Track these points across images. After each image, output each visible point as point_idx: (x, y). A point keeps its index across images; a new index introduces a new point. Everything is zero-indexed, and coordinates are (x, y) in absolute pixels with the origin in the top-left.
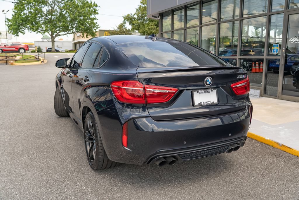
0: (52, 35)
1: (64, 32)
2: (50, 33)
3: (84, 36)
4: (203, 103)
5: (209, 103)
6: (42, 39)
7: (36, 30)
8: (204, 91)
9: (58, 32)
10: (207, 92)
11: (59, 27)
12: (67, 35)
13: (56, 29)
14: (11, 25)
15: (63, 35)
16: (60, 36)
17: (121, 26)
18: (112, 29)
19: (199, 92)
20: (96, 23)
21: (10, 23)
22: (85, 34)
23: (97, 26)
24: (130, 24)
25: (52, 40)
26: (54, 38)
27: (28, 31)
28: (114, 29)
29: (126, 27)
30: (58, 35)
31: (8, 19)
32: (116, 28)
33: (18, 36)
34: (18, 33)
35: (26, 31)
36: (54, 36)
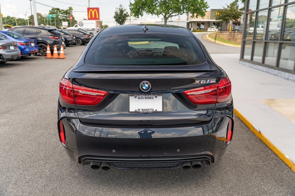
0: (165, 17)
1: (176, 13)
2: (164, 14)
3: (194, 16)
6: (162, 19)
7: (152, 12)
9: (170, 13)
10: (149, 98)
11: (171, 9)
12: (179, 16)
13: (169, 10)
14: (133, 9)
15: (175, 16)
16: (172, 17)
17: (233, 4)
18: (222, 8)
19: (137, 97)
20: (206, 3)
21: (133, 7)
22: (195, 14)
23: (207, 6)
24: (242, 2)
25: (165, 21)
26: (167, 18)
27: (146, 13)
28: (225, 8)
29: (237, 5)
30: (170, 16)
31: (131, 4)
32: (226, 7)
33: (138, 17)
34: (138, 15)
35: (144, 13)
36: (167, 16)
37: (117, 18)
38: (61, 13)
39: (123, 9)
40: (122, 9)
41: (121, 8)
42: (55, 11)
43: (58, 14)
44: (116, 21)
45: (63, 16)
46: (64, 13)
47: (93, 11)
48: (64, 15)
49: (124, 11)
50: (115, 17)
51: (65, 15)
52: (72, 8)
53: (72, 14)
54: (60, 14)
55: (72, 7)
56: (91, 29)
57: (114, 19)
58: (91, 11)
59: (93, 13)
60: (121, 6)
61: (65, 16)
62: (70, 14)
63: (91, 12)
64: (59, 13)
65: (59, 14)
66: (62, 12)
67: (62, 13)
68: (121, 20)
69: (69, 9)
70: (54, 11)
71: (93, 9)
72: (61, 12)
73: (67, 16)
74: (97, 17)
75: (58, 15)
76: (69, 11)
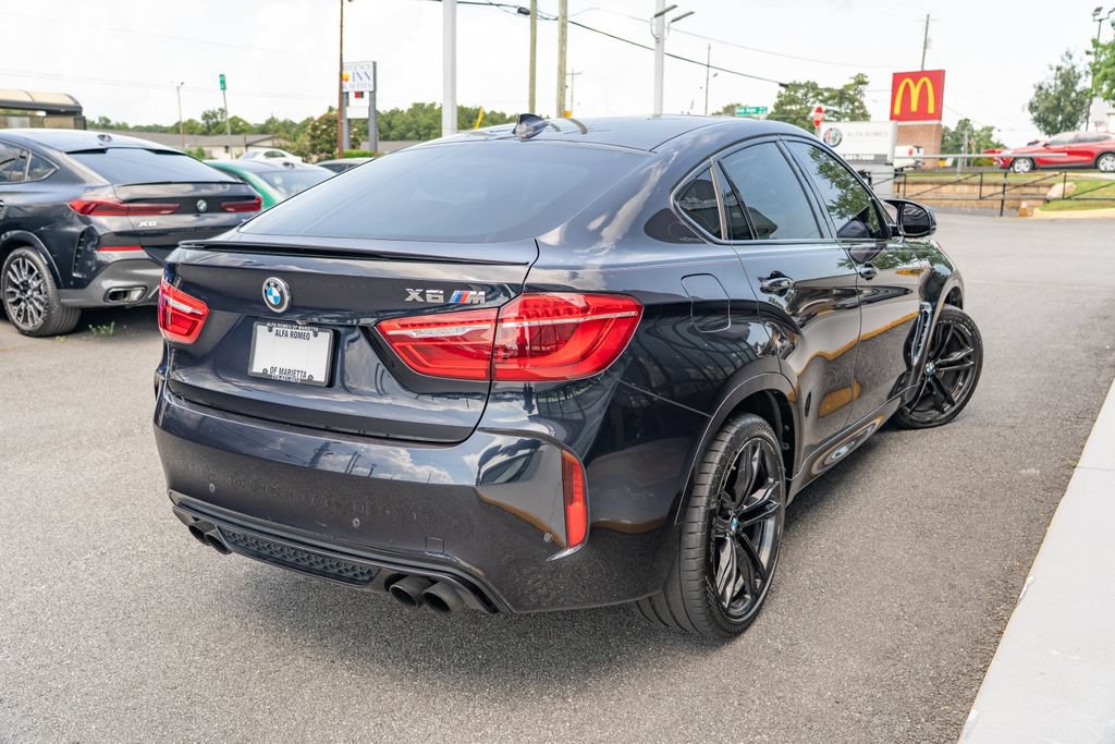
4: (277, 373)
5: (298, 377)
8: (289, 331)
10: (300, 336)
19: (274, 329)
37: (1041, 108)
38: (821, 101)
39: (1077, 70)
40: (1073, 67)
41: (1069, 67)
42: (800, 94)
43: (809, 104)
44: (1037, 120)
45: (827, 111)
46: (832, 98)
47: (916, 85)
48: (830, 108)
49: (1080, 77)
50: (1032, 108)
51: (836, 108)
52: (866, 80)
53: (861, 103)
54: (817, 105)
55: (866, 73)
56: (872, 158)
57: (1027, 112)
58: (907, 86)
59: (915, 92)
60: (1071, 57)
61: (836, 112)
62: (853, 103)
63: (907, 89)
64: (812, 100)
65: (814, 102)
66: (826, 94)
67: (824, 101)
68: (1060, 118)
69: (853, 81)
70: (796, 92)
71: (916, 76)
72: (820, 97)
73: (843, 111)
74: (931, 109)
75: (806, 107)
76: (851, 92)
